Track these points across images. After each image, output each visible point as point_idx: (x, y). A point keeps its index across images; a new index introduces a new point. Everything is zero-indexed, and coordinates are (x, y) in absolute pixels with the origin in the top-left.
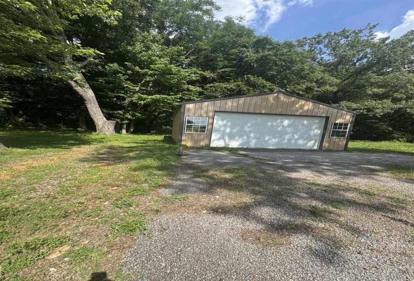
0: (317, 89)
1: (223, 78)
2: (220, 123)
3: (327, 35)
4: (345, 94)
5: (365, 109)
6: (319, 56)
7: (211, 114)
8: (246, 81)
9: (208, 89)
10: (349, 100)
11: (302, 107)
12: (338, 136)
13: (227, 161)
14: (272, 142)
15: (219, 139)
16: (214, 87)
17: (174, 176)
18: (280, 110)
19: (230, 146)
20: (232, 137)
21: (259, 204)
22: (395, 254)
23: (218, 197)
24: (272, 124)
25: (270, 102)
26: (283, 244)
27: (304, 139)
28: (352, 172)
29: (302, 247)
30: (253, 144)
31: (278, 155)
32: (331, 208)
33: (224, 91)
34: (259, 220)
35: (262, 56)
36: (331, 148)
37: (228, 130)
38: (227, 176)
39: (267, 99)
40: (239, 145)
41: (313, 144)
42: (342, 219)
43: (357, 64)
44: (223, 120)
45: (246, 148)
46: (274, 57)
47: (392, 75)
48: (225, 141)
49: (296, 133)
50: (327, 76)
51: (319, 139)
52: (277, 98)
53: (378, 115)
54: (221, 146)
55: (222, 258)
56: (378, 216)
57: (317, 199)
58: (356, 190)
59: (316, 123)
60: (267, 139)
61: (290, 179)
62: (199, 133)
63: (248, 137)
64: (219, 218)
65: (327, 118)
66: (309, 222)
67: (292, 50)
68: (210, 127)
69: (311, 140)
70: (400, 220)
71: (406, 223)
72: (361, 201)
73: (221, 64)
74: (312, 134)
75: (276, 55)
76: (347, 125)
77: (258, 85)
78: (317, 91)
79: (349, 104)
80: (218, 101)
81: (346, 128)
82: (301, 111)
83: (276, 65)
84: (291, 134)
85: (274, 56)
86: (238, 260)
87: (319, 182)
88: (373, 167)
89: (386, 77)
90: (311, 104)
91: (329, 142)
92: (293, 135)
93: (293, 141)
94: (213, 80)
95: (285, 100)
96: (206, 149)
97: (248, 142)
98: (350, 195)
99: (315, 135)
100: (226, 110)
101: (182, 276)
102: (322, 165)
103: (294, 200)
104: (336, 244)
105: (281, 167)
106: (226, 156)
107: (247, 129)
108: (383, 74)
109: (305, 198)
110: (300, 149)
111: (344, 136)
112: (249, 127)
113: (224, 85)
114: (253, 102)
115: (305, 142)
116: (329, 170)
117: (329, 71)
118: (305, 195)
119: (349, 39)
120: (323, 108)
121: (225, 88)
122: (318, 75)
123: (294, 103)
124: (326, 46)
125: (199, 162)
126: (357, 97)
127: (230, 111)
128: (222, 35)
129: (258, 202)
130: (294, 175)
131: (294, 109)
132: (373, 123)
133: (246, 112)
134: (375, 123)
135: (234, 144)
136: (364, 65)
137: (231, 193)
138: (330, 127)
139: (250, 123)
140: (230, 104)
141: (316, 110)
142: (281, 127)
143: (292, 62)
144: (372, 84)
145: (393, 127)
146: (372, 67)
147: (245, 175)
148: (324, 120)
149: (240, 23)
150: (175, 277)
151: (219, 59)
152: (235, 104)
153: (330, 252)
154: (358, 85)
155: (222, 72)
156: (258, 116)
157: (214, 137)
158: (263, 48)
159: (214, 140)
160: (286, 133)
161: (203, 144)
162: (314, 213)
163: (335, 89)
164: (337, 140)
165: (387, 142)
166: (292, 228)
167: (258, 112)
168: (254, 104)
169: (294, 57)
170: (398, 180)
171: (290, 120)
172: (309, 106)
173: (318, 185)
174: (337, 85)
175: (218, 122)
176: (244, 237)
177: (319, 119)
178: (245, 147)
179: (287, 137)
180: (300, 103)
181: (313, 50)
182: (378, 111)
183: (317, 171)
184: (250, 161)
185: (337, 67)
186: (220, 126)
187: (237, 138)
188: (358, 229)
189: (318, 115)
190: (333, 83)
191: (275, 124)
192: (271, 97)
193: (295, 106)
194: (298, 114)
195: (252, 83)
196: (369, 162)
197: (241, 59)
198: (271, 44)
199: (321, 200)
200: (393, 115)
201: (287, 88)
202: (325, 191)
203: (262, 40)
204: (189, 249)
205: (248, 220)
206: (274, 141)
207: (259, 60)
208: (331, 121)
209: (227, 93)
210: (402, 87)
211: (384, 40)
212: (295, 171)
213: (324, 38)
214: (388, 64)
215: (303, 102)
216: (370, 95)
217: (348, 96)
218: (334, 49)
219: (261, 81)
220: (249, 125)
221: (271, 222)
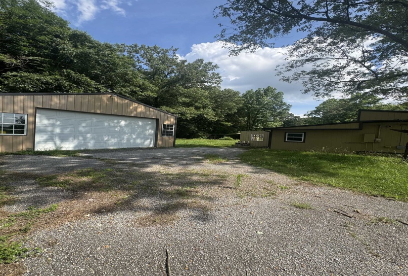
0: (141, 93)
1: (31, 67)
2: (46, 122)
3: (142, 47)
4: (163, 100)
5: (179, 113)
6: (137, 64)
7: (31, 111)
8: (65, 76)
9: (9, 78)
10: (167, 106)
11: (136, 109)
12: (167, 135)
13: (72, 165)
14: (112, 143)
15: (46, 141)
16: (21, 77)
17: (10, 190)
18: (116, 111)
19: (64, 149)
20: (64, 138)
21: (136, 197)
22: (233, 205)
23: (91, 200)
24: (109, 125)
25: (104, 102)
26: (174, 219)
27: (141, 139)
28: (188, 162)
29: (187, 217)
30: (91, 145)
31: (122, 154)
32: (189, 189)
33: (36, 83)
34: (146, 209)
35: (82, 52)
36: (164, 145)
37: (58, 130)
38: (85, 179)
39: (101, 99)
40: (74, 147)
41: (149, 143)
42: (199, 194)
43: (168, 76)
44: (48, 119)
45: (84, 150)
46: (96, 57)
47: (192, 89)
48: (55, 144)
49: (134, 133)
50: (147, 83)
51: (153, 137)
52: (111, 99)
53: (188, 119)
54: (51, 149)
55: (135, 243)
56: (216, 187)
57: (177, 185)
58: (196, 174)
59: (149, 124)
60: (106, 139)
61: (147, 173)
62: (14, 134)
63: (85, 139)
64: (107, 217)
65: (157, 120)
66: (181, 200)
67: (114, 53)
68: (31, 127)
69: (148, 139)
70: (227, 187)
71: (231, 188)
72: (203, 181)
73: (26, 50)
74: (147, 134)
75: (98, 55)
76: (172, 126)
77: (82, 82)
78: (141, 95)
79: (168, 108)
80: (39, 96)
81: (172, 129)
82: (135, 113)
83: (99, 64)
84: (129, 134)
85: (96, 55)
86: (149, 240)
87: (170, 173)
88: (198, 157)
89: (189, 90)
90: (143, 107)
91: (162, 140)
92: (131, 135)
93: (132, 141)
94: (16, 68)
95: (119, 101)
96: (29, 155)
97: (85, 144)
98: (195, 178)
99: (150, 135)
100: (52, 108)
101: (111, 269)
102: (164, 159)
103: (162, 189)
104: (205, 209)
105: (134, 165)
106: (65, 160)
107: (81, 129)
108: (186, 87)
109: (168, 185)
110: (139, 148)
111: (172, 135)
112: (84, 127)
113: (36, 76)
114: (85, 101)
115: (143, 141)
116: (172, 162)
117: (148, 79)
118: (167, 184)
119: (160, 55)
120: (152, 112)
121: (37, 80)
122: (140, 80)
123: (128, 106)
124: (142, 56)
125: (33, 170)
126: (172, 103)
127: (58, 108)
128: (23, 15)
129: (134, 196)
130: (148, 170)
131: (129, 110)
132: (185, 124)
133: (79, 110)
134: (186, 125)
135: (68, 146)
136: (173, 78)
137: (103, 194)
138: (161, 127)
139: (84, 123)
140: (56, 100)
141: (148, 113)
142: (119, 127)
143: (114, 64)
144: (181, 94)
145: (198, 128)
146: (178, 81)
147: (105, 175)
148: (155, 121)
149: (47, 8)
150: (104, 272)
151: (22, 43)
152: (63, 101)
153: (204, 215)
154: (171, 94)
155: (29, 59)
156: (93, 116)
157: (38, 138)
158: (82, 45)
159: (39, 142)
160: (125, 133)
161: (22, 148)
162: (181, 194)
163: (156, 95)
164: (167, 138)
165: (196, 139)
166: (173, 208)
167: (93, 111)
168: (87, 103)
169: (117, 61)
170: (215, 164)
171: (126, 121)
172: (141, 108)
173: (171, 174)
174: (157, 92)
175: (42, 121)
176: (143, 224)
177: (151, 120)
178: (82, 149)
179: (125, 137)
180: (133, 106)
181: (132, 58)
182: (187, 115)
183: (164, 165)
184: (98, 163)
185: (154, 76)
186: (46, 126)
187: (71, 139)
188: (211, 197)
189: (150, 117)
190: (153, 90)
191: (112, 124)
192: (105, 98)
193: (129, 108)
194: (133, 115)
195: (74, 79)
196: (194, 154)
197: (56, 50)
198: (90, 42)
199: (180, 185)
200: (196, 119)
201: (114, 89)
202: (179, 178)
203: (79, 35)
204: (99, 248)
205: (136, 211)
206: (114, 141)
207: (79, 55)
208: (161, 122)
209: (42, 87)
210: (199, 99)
211: (184, 62)
212: (147, 167)
213: (140, 48)
214: (188, 81)
215: (136, 105)
216: (181, 103)
217: (166, 102)
218: (149, 60)
219: (84, 78)
220: (84, 124)
221: (155, 208)
